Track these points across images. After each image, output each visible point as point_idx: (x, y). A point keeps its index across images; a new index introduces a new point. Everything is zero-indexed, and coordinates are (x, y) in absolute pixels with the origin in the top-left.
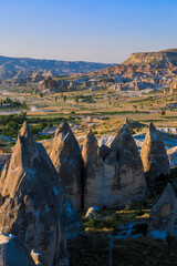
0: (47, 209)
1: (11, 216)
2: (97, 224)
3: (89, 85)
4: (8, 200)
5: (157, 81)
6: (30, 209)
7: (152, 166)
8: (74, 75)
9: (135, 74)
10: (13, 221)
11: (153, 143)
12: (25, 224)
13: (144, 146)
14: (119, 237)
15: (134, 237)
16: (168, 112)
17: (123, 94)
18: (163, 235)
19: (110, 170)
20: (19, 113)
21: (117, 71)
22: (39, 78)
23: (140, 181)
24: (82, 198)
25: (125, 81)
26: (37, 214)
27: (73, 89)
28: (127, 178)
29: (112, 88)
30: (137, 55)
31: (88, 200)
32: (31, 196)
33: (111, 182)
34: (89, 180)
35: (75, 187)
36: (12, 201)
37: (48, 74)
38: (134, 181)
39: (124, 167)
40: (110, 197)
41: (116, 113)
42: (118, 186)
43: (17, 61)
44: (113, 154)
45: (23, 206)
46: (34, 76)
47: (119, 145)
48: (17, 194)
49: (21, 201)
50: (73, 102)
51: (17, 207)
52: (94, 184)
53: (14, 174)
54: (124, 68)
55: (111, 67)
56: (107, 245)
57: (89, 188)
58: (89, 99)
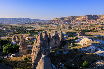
0: (45, 48)
1: (38, 50)
2: (52, 51)
3: (46, 24)
4: (37, 47)
5: (59, 23)
6: (42, 49)
7: (62, 40)
8: (43, 22)
9: (55, 22)
10: (39, 51)
11: (62, 35)
12: (41, 52)
13: (60, 36)
14: (57, 53)
15: (60, 53)
16: (61, 29)
17: (52, 26)
18: (66, 53)
19: (54, 40)
20: (33, 29)
21: (51, 22)
22: (36, 23)
23: (60, 42)
24: (49, 46)
25: (53, 23)
26: (43, 49)
27: (43, 25)
28: (57, 42)
29: (50, 25)
30: (55, 19)
31: (50, 46)
32: (42, 46)
33: (54, 43)
34: (50, 42)
35: (47, 44)
36: (38, 47)
37: (38, 22)
38: (58, 43)
39: (57, 40)
40: (54, 46)
41: (52, 29)
42: (55, 43)
43: (32, 19)
44: (55, 37)
45: (41, 48)
46: (35, 22)
47: (56, 36)
48: (39, 46)
49: (40, 47)
50: (43, 27)
51: (39, 48)
52: (51, 43)
53: (39, 42)
54: (52, 21)
55: (50, 21)
56: (55, 55)
57: (50, 44)
58: (46, 27)
